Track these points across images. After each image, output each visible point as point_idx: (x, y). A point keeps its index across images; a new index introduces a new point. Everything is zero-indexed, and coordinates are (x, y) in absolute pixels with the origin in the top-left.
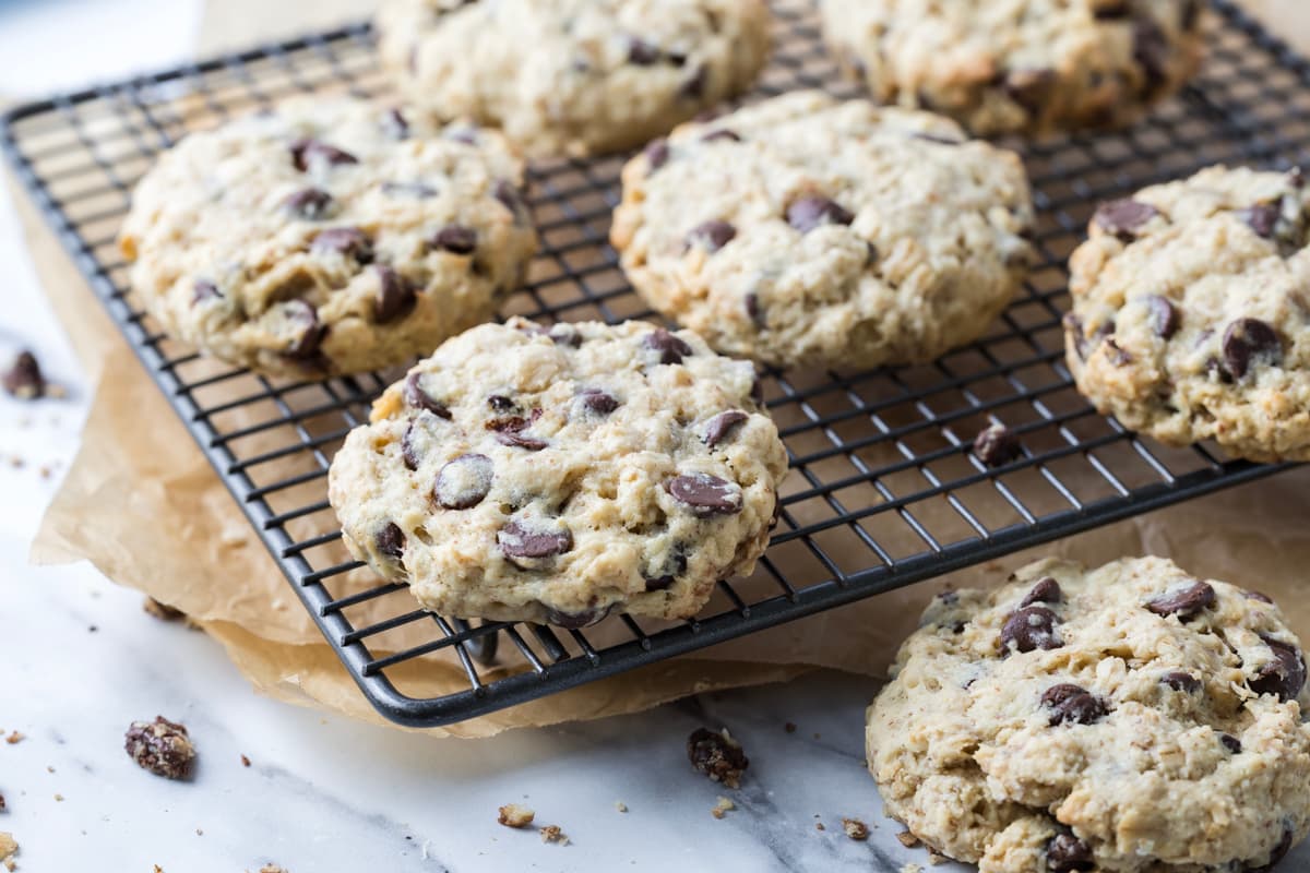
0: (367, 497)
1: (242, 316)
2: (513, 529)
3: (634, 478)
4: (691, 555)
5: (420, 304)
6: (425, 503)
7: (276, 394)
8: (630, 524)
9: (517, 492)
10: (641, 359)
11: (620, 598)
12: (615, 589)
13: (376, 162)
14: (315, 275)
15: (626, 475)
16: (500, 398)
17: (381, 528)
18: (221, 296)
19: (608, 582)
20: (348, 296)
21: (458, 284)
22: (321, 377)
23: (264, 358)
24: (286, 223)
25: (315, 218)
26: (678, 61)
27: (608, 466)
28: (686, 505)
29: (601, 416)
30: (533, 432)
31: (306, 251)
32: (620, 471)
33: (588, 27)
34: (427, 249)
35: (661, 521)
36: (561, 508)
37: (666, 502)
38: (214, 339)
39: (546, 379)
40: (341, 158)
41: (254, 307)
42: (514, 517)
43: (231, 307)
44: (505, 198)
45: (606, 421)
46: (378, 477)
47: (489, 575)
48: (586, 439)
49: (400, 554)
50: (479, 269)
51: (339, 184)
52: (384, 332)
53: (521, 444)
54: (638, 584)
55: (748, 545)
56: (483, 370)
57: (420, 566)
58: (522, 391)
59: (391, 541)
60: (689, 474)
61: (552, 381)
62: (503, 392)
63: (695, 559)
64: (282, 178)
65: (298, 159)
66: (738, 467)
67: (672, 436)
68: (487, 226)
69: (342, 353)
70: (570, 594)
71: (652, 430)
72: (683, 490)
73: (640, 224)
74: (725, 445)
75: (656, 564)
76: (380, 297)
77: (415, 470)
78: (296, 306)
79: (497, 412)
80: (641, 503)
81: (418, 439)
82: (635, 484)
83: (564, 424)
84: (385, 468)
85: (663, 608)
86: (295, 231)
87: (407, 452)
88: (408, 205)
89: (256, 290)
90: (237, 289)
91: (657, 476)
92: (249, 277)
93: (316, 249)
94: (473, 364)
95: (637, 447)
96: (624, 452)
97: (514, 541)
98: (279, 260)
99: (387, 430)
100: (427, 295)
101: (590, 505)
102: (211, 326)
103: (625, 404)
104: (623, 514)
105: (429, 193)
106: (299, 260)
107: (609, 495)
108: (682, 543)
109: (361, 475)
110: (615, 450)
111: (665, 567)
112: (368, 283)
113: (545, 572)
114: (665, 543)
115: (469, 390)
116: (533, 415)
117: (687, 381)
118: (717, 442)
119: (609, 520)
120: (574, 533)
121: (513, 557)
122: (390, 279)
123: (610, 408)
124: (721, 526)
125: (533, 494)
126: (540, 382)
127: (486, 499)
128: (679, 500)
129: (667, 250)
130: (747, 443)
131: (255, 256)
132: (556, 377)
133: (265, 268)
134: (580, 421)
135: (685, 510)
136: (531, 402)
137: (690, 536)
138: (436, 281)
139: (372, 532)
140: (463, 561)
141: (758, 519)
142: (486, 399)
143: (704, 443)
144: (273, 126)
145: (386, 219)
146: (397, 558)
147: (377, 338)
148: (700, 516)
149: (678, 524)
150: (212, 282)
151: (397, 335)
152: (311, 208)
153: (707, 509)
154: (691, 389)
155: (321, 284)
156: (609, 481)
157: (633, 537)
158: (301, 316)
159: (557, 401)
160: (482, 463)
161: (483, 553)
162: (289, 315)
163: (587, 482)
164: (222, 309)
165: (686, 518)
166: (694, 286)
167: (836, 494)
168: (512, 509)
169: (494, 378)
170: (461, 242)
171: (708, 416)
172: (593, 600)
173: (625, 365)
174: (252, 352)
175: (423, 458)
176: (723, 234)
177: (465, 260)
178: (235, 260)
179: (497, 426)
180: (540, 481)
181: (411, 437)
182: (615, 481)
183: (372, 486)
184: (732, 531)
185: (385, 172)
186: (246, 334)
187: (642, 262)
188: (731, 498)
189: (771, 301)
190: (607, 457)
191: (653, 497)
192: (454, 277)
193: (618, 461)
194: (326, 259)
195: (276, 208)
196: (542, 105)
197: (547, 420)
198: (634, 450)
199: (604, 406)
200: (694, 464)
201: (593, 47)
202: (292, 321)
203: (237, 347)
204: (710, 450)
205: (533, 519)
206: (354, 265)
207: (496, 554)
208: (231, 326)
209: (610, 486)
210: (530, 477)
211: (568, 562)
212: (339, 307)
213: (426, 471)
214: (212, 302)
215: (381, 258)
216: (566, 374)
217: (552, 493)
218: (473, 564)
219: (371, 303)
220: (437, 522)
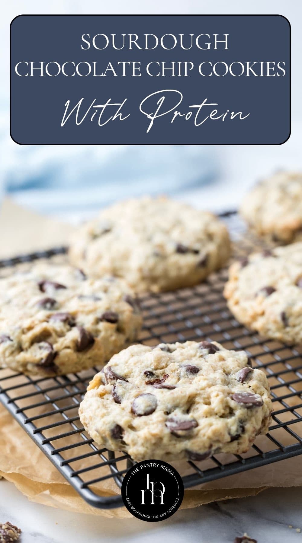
0: (103, 416)
1: (20, 349)
2: (172, 420)
3: (217, 395)
4: (246, 425)
5: (96, 343)
6: (130, 415)
7: (35, 383)
8: (220, 414)
9: (169, 406)
10: (201, 353)
11: (221, 445)
12: (218, 441)
13: (74, 288)
14: (52, 331)
15: (213, 395)
16: (149, 372)
17: (113, 427)
18: (12, 340)
19: (216, 438)
20: (65, 340)
21: (111, 335)
22: (53, 375)
23: (30, 367)
24: (38, 311)
25: (50, 309)
26: (196, 252)
27: (205, 392)
28: (242, 404)
29: (194, 374)
30: (167, 383)
31: (48, 322)
32: (210, 394)
33: (158, 239)
34: (98, 321)
35: (231, 412)
36: (188, 411)
37: (233, 404)
38: (8, 360)
39: (165, 363)
40: (59, 287)
41: (26, 345)
42: (170, 416)
43: (16, 345)
44: (129, 301)
45: (196, 376)
46: (106, 407)
47: (166, 440)
48: (191, 383)
49: (122, 438)
50: (119, 330)
51: (60, 296)
52: (80, 355)
53: (165, 387)
54: (228, 438)
55: (265, 421)
56: (137, 362)
57: (133, 441)
58: (156, 369)
59: (117, 432)
60: (239, 392)
61: (168, 364)
62: (149, 369)
63: (248, 426)
64: (35, 294)
65: (41, 287)
66: (255, 389)
67: (226, 379)
68: (123, 312)
69: (63, 364)
70: (201, 444)
71: (218, 378)
72: (239, 398)
73: (236, 289)
74: (247, 381)
75: (234, 429)
76: (79, 340)
77: (120, 403)
78: (43, 344)
79: (149, 378)
80: (223, 405)
81: (119, 391)
82: (219, 398)
83: (179, 379)
84: (107, 404)
85: (237, 448)
86: (42, 314)
87: (115, 396)
88: (89, 304)
89: (27, 338)
90: (18, 337)
91: (226, 394)
92: (23, 332)
93: (51, 321)
94: (132, 361)
95: (214, 384)
96: (210, 386)
97: (174, 425)
98: (36, 325)
99: (104, 389)
100: (99, 339)
101: (201, 409)
102: (7, 354)
103: (201, 369)
104: (216, 410)
105: (98, 299)
106: (45, 325)
107: (209, 404)
108: (241, 420)
109: (99, 407)
110: (206, 386)
111: (237, 431)
112: (74, 334)
113: (189, 437)
114: (235, 420)
115: (133, 371)
116: (164, 378)
117: (222, 359)
118: (244, 380)
119: (210, 414)
120: (197, 420)
121: (175, 431)
122: (83, 332)
123: (197, 371)
124: (257, 412)
125: (176, 407)
126: (164, 364)
127: (156, 410)
128: (239, 402)
129: (248, 298)
130: (256, 380)
131: (26, 324)
132: (169, 362)
133: (30, 328)
134: (185, 377)
135: (242, 406)
136: (162, 373)
137: (245, 417)
138: (102, 334)
139: (109, 429)
140: (154, 436)
141: (268, 409)
142: (143, 374)
143: (239, 381)
144: (30, 276)
145: (81, 309)
146: (120, 440)
147: (78, 357)
148: (249, 408)
149: (238, 413)
150: (7, 335)
151: (85, 357)
152: (48, 305)
153: (251, 404)
154: (226, 362)
155: (54, 334)
156: (206, 398)
157: (222, 419)
158: (46, 348)
159: (173, 371)
160: (151, 396)
161: (162, 431)
162: (40, 348)
163: (197, 399)
164: (12, 346)
165: (243, 409)
166: (259, 310)
167: (284, 400)
168: (167, 413)
169: (143, 365)
170: (112, 318)
171: (237, 371)
172: (211, 446)
173: (195, 356)
174: (25, 365)
175: (123, 398)
176: (270, 290)
177: (114, 326)
178: (17, 326)
179: (150, 383)
180: (178, 401)
181: (116, 390)
182: (209, 398)
183: (104, 411)
184: (260, 414)
185: (79, 292)
186: (22, 356)
187: (237, 303)
188: (259, 399)
189: (291, 315)
190: (203, 389)
191: (227, 402)
192: (109, 333)
193: (208, 390)
194: (56, 325)
195: (33, 306)
196: (141, 270)
197: (172, 378)
198: (213, 385)
199: (194, 371)
200: (238, 389)
201: (161, 246)
202: (42, 351)
203: (18, 362)
204: (242, 384)
205: (178, 415)
206: (68, 327)
207: (167, 431)
208: (16, 353)
209: (207, 401)
210: (174, 399)
211: (199, 431)
212: (62, 344)
213: (126, 403)
214: (8, 343)
215: (79, 325)
216: (172, 361)
217: (184, 405)
218: (158, 437)
219: (75, 342)
220: (137, 422)
